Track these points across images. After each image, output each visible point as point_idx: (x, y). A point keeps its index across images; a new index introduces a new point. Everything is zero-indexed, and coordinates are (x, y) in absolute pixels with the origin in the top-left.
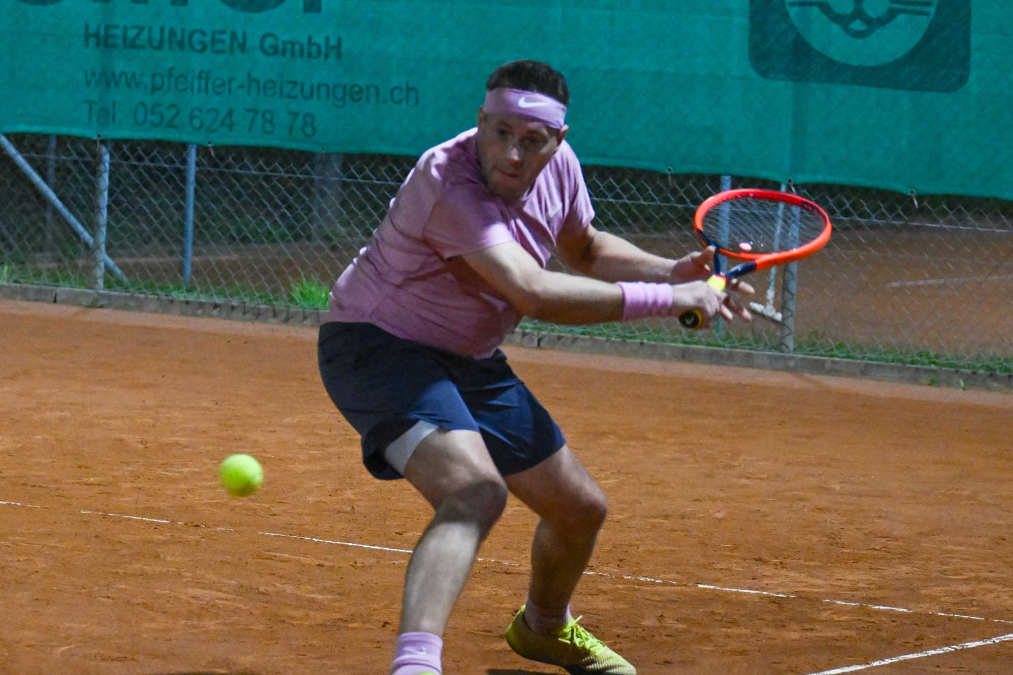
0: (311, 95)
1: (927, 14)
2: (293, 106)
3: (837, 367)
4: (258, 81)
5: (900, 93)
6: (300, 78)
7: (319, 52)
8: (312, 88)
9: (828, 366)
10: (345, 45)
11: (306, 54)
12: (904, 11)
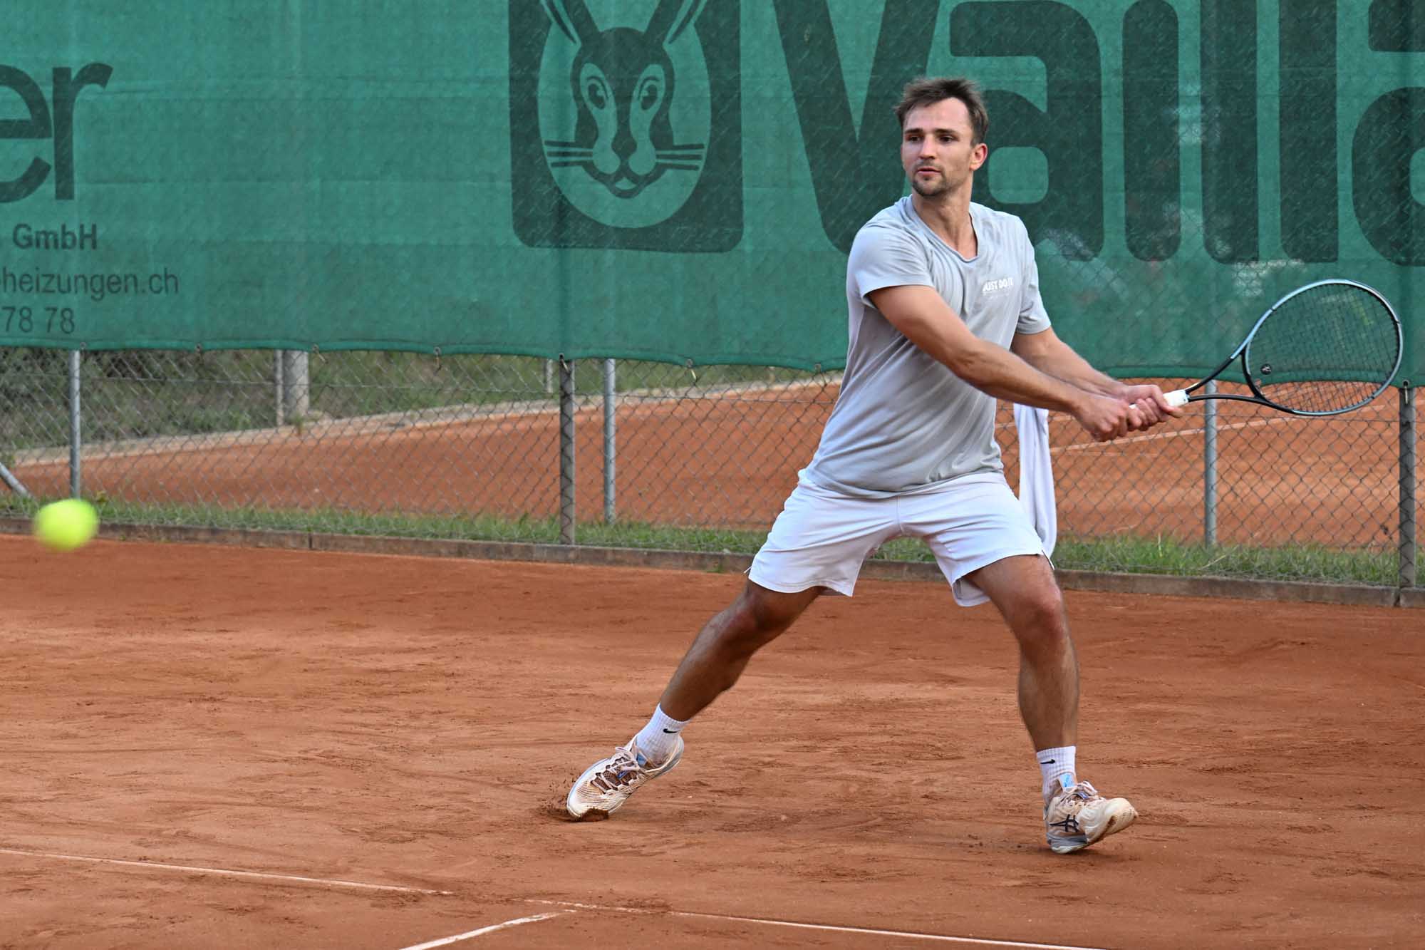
0: (69, 289)
1: (696, 168)
2: (51, 300)
3: (619, 557)
4: (13, 276)
5: (670, 255)
6: (56, 271)
7: (74, 241)
8: (69, 280)
9: (610, 557)
10: (100, 232)
11: (60, 246)
12: (671, 166)
